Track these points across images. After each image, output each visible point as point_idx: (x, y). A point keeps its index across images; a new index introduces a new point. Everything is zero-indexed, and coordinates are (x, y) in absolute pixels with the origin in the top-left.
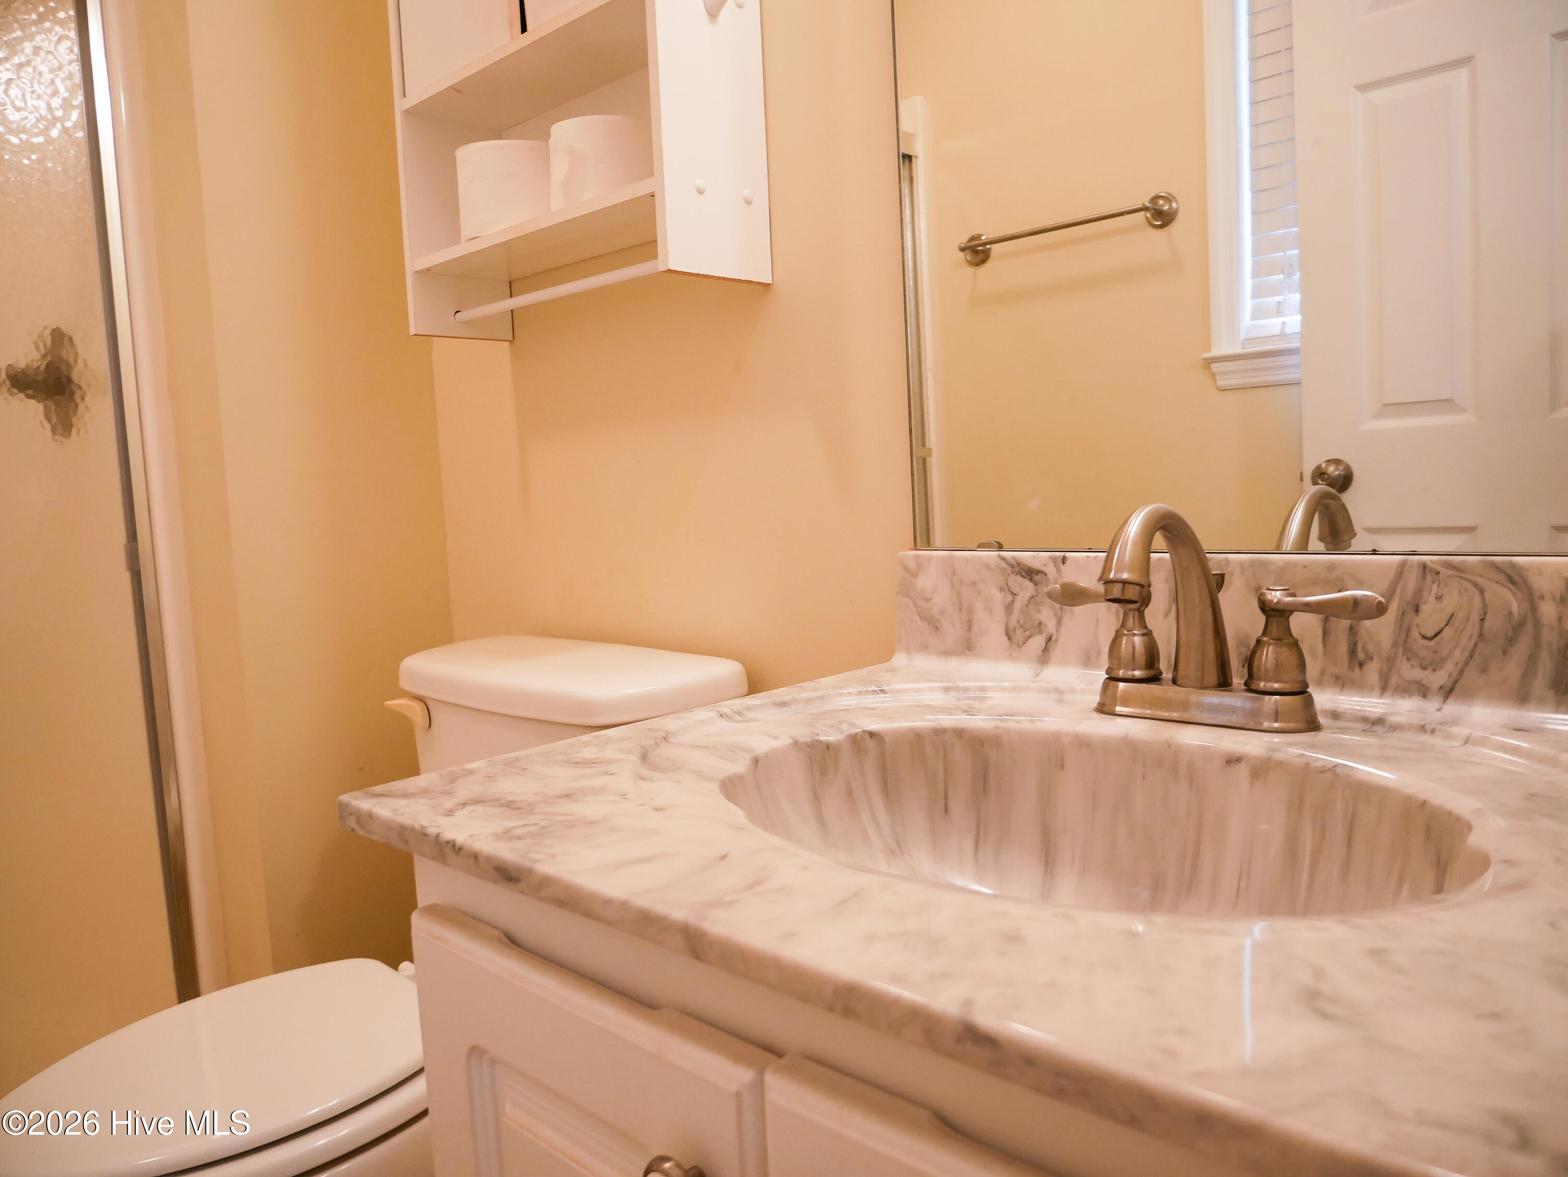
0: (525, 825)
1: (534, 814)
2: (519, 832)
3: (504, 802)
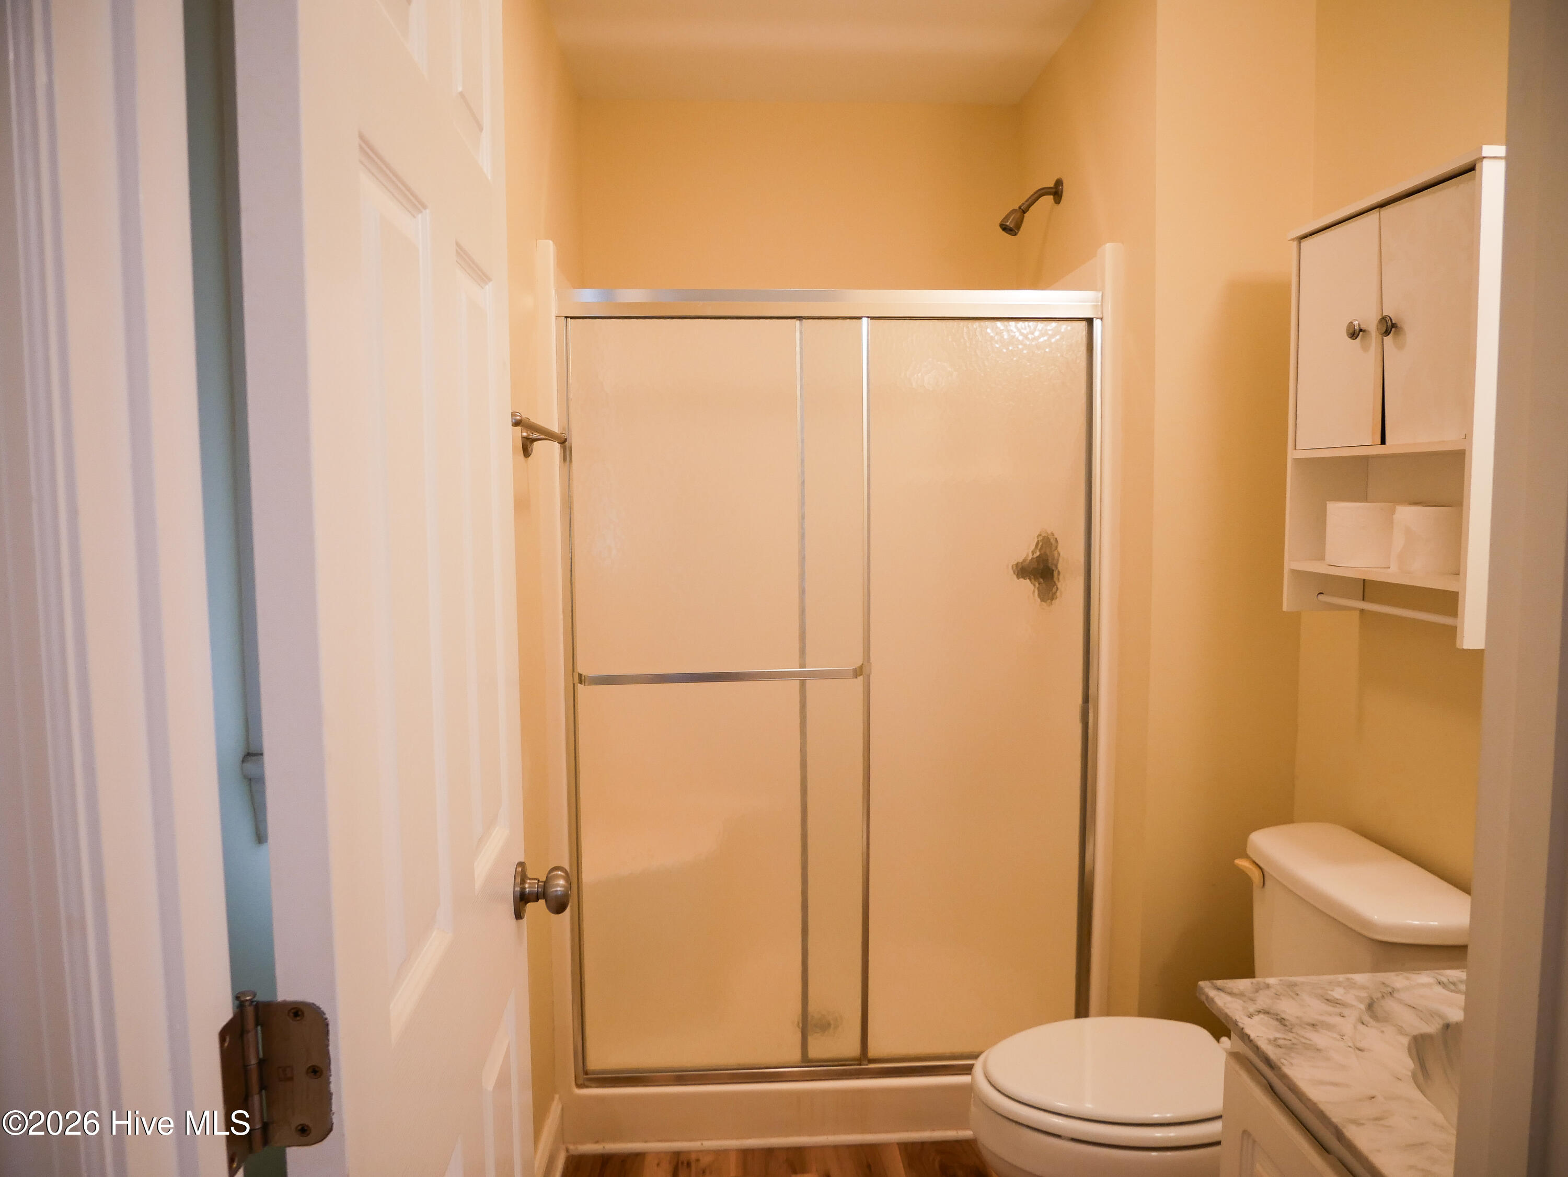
0: (1285, 1039)
1: (1292, 1032)
2: (1281, 1042)
3: (1279, 1018)
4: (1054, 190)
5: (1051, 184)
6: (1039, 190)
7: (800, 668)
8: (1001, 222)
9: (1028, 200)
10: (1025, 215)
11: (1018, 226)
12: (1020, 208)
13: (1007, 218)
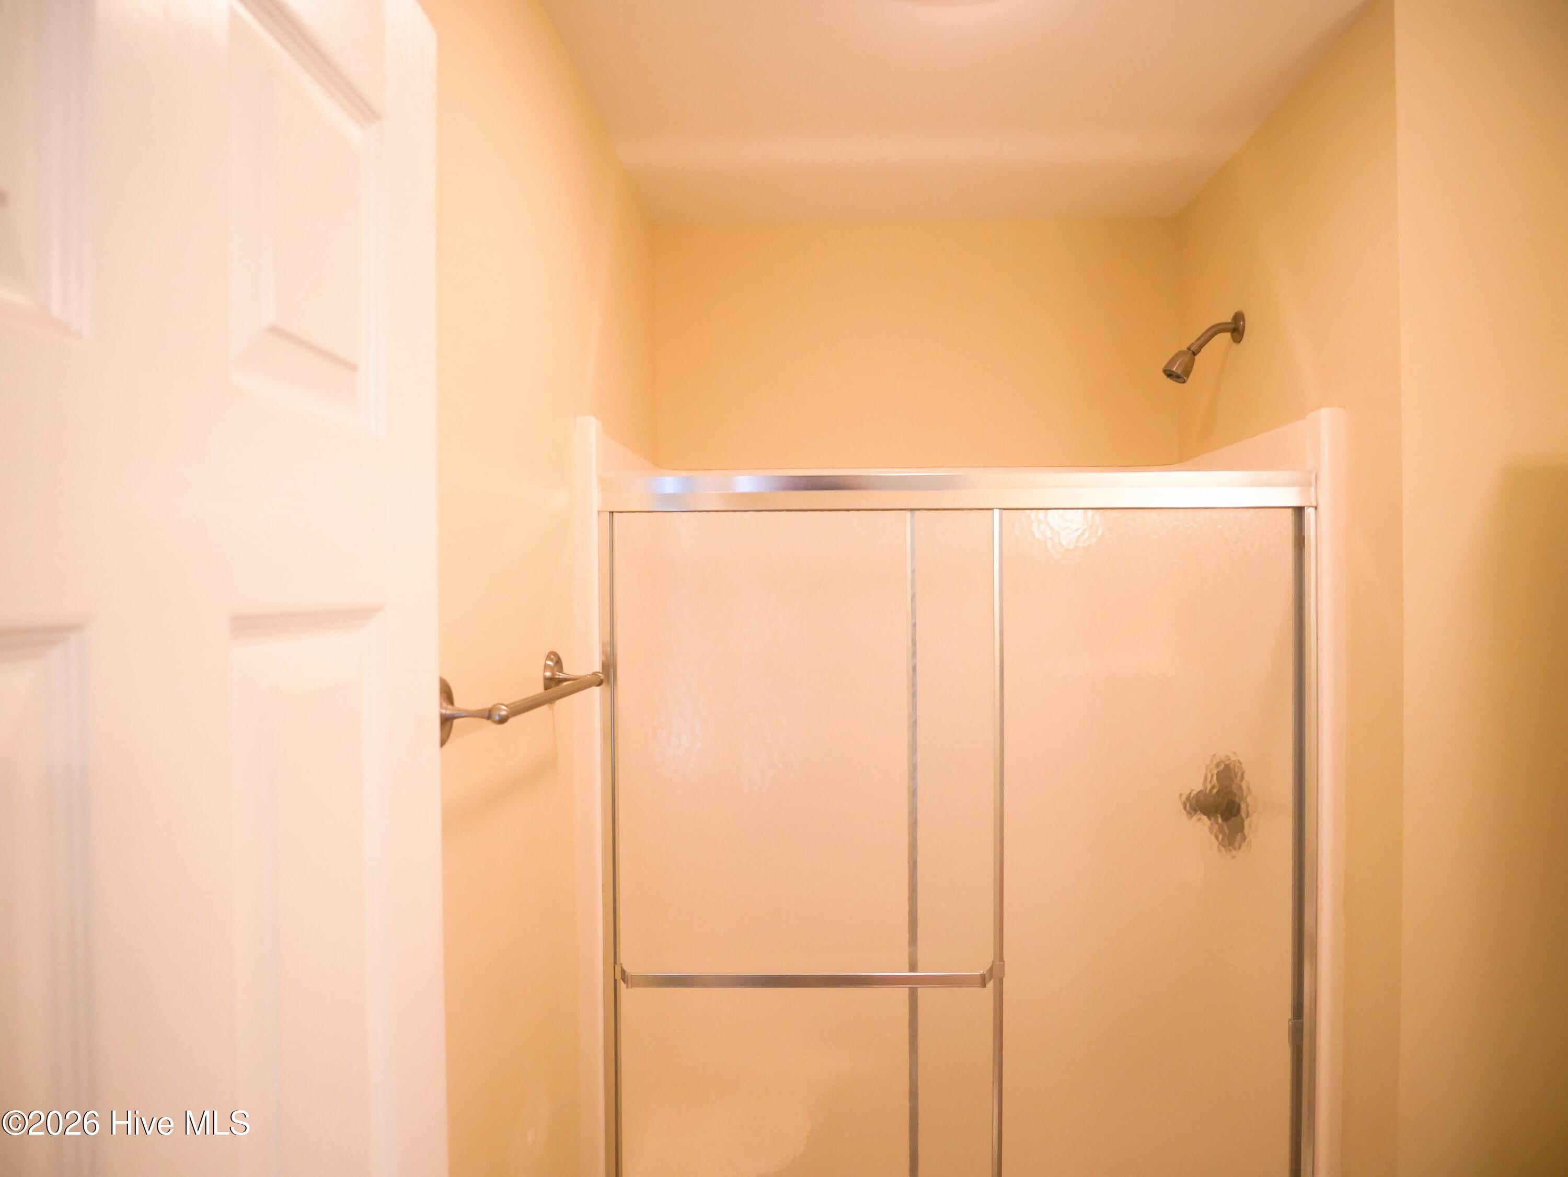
4: (1233, 326)
5: (1228, 318)
6: (1213, 327)
7: (910, 971)
8: (1165, 367)
9: (1198, 339)
10: (1196, 357)
11: (1188, 372)
12: (1189, 349)
13: (1172, 361)
